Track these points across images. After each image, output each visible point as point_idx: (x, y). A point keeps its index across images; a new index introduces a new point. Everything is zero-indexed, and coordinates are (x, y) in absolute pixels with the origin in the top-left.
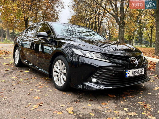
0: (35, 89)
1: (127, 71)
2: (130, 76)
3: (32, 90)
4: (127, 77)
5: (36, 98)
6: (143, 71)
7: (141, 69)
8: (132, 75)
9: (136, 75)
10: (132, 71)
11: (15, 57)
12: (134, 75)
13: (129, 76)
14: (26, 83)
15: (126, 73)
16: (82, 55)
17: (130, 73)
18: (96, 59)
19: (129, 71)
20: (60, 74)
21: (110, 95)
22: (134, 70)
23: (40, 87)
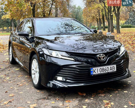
0: (15, 87)
2: (97, 73)
3: (12, 88)
4: (93, 75)
5: (11, 95)
8: (99, 73)
9: (104, 72)
10: (99, 68)
11: (10, 54)
12: (102, 72)
13: (95, 73)
14: (10, 81)
15: (91, 70)
16: (49, 54)
17: (96, 71)
18: (61, 58)
19: (94, 69)
20: (36, 72)
21: (80, 93)
22: (102, 67)
23: (21, 85)
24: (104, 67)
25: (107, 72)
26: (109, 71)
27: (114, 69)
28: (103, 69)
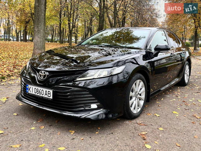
1: (28, 85)
6: (50, 94)
7: (48, 90)
12: (36, 94)
13: (29, 92)
19: (30, 86)
22: (37, 88)
24: (39, 88)
25: (41, 95)
26: (44, 96)
27: (49, 95)
28: (38, 90)
